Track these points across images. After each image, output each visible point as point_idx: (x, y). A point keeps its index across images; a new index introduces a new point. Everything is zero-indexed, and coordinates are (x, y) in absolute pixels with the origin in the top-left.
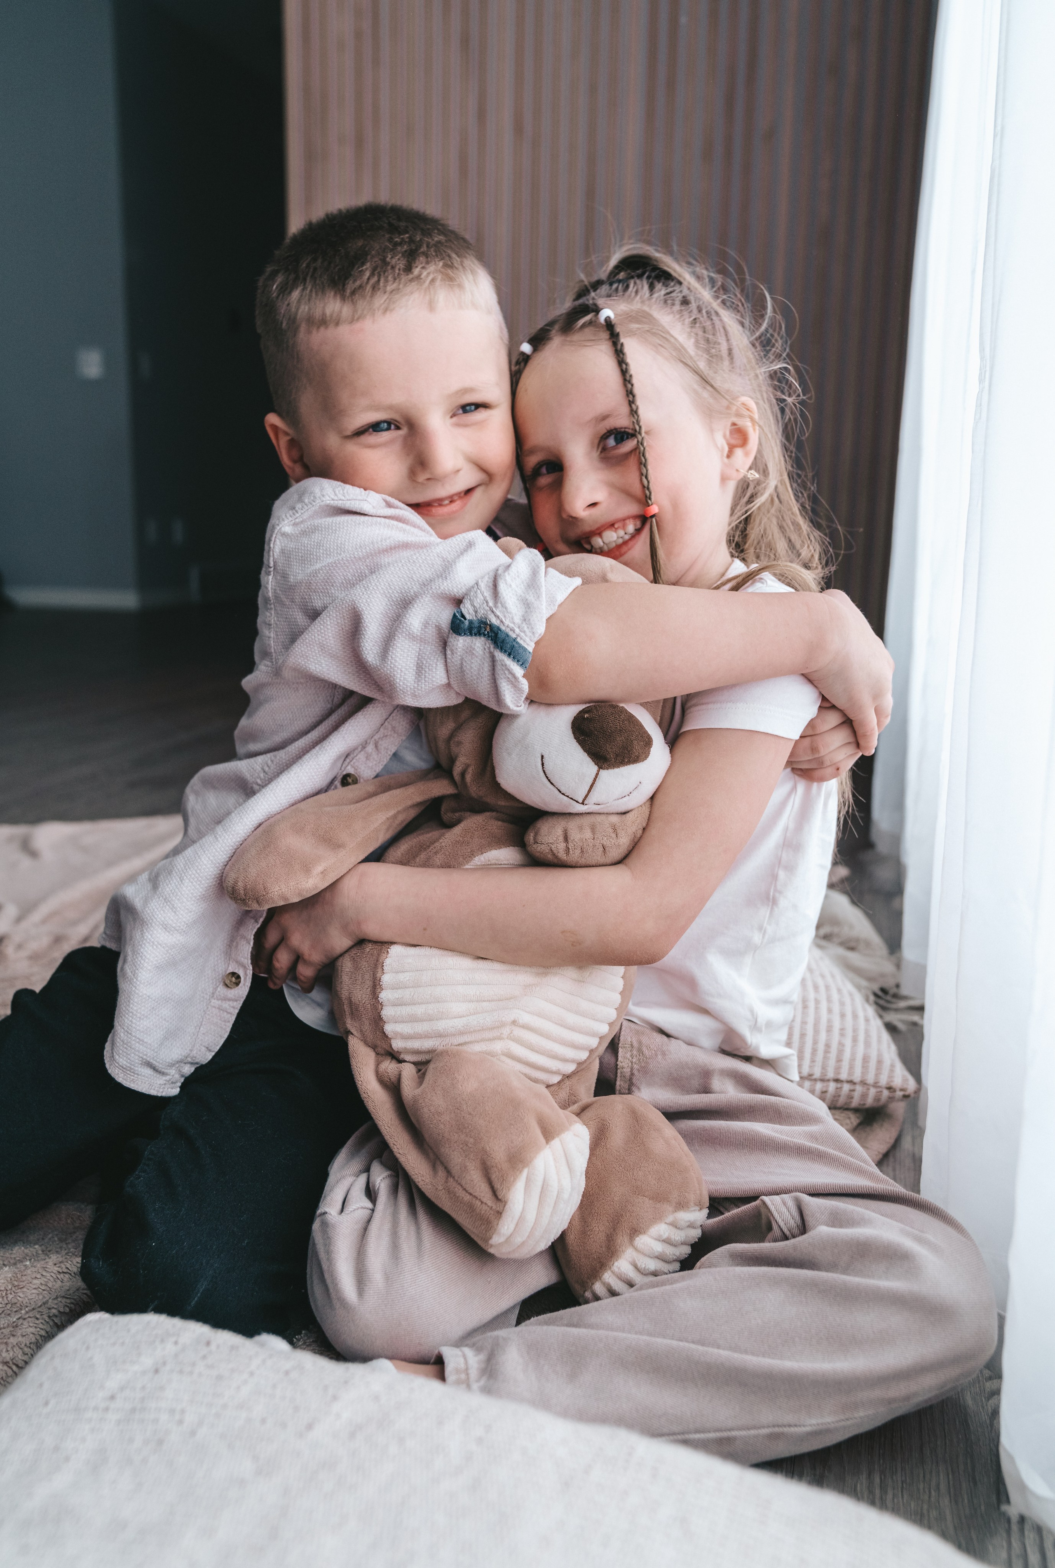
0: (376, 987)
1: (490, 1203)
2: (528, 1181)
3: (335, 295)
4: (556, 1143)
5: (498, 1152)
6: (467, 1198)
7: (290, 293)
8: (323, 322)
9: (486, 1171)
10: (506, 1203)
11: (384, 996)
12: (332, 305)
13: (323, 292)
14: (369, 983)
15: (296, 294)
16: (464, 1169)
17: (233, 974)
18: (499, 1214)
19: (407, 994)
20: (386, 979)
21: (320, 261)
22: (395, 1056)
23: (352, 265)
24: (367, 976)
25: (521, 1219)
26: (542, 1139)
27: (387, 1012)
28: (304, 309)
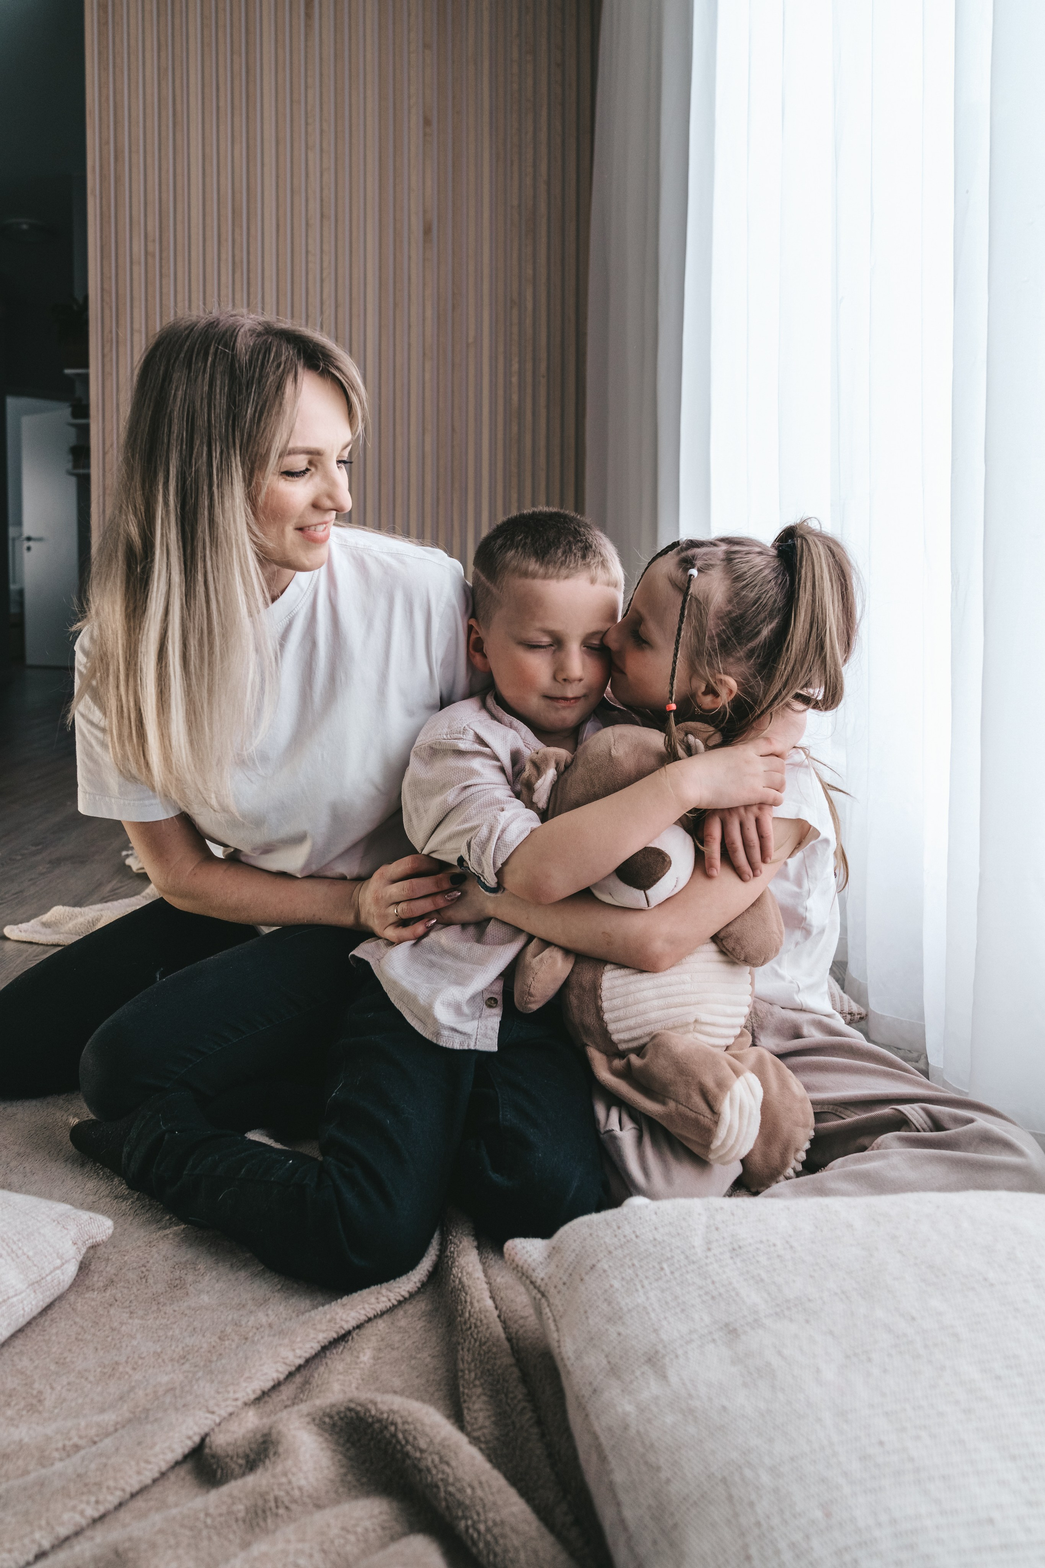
0: (599, 1011)
1: (709, 1116)
2: (731, 1100)
3: (536, 561)
4: (741, 1078)
5: (709, 1082)
6: (693, 1115)
7: (506, 552)
8: (526, 574)
9: (704, 1094)
10: (719, 1115)
11: (607, 1017)
12: (533, 565)
13: (529, 556)
14: (593, 1011)
15: (511, 553)
16: (689, 1097)
17: (491, 998)
18: (716, 1123)
19: (621, 1013)
20: (605, 1005)
21: (530, 539)
22: (622, 1055)
23: (549, 546)
24: (591, 1006)
25: (730, 1127)
26: (734, 1076)
27: (611, 1027)
28: (514, 563)
